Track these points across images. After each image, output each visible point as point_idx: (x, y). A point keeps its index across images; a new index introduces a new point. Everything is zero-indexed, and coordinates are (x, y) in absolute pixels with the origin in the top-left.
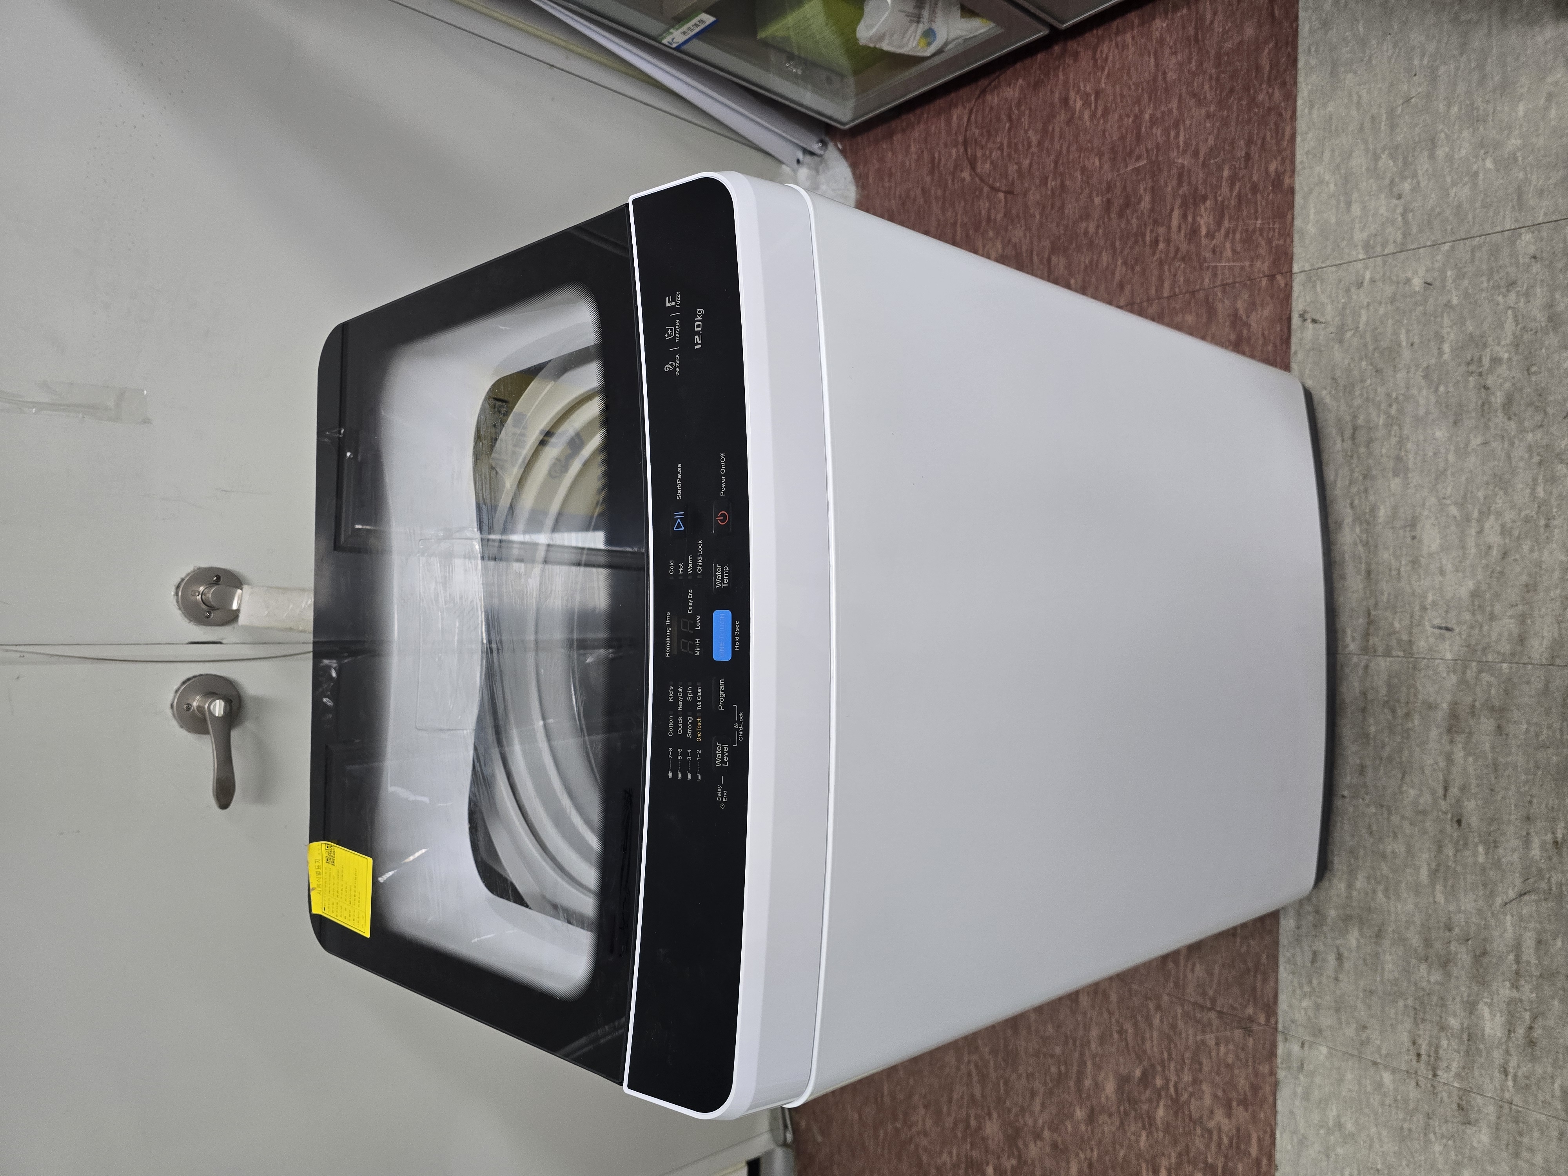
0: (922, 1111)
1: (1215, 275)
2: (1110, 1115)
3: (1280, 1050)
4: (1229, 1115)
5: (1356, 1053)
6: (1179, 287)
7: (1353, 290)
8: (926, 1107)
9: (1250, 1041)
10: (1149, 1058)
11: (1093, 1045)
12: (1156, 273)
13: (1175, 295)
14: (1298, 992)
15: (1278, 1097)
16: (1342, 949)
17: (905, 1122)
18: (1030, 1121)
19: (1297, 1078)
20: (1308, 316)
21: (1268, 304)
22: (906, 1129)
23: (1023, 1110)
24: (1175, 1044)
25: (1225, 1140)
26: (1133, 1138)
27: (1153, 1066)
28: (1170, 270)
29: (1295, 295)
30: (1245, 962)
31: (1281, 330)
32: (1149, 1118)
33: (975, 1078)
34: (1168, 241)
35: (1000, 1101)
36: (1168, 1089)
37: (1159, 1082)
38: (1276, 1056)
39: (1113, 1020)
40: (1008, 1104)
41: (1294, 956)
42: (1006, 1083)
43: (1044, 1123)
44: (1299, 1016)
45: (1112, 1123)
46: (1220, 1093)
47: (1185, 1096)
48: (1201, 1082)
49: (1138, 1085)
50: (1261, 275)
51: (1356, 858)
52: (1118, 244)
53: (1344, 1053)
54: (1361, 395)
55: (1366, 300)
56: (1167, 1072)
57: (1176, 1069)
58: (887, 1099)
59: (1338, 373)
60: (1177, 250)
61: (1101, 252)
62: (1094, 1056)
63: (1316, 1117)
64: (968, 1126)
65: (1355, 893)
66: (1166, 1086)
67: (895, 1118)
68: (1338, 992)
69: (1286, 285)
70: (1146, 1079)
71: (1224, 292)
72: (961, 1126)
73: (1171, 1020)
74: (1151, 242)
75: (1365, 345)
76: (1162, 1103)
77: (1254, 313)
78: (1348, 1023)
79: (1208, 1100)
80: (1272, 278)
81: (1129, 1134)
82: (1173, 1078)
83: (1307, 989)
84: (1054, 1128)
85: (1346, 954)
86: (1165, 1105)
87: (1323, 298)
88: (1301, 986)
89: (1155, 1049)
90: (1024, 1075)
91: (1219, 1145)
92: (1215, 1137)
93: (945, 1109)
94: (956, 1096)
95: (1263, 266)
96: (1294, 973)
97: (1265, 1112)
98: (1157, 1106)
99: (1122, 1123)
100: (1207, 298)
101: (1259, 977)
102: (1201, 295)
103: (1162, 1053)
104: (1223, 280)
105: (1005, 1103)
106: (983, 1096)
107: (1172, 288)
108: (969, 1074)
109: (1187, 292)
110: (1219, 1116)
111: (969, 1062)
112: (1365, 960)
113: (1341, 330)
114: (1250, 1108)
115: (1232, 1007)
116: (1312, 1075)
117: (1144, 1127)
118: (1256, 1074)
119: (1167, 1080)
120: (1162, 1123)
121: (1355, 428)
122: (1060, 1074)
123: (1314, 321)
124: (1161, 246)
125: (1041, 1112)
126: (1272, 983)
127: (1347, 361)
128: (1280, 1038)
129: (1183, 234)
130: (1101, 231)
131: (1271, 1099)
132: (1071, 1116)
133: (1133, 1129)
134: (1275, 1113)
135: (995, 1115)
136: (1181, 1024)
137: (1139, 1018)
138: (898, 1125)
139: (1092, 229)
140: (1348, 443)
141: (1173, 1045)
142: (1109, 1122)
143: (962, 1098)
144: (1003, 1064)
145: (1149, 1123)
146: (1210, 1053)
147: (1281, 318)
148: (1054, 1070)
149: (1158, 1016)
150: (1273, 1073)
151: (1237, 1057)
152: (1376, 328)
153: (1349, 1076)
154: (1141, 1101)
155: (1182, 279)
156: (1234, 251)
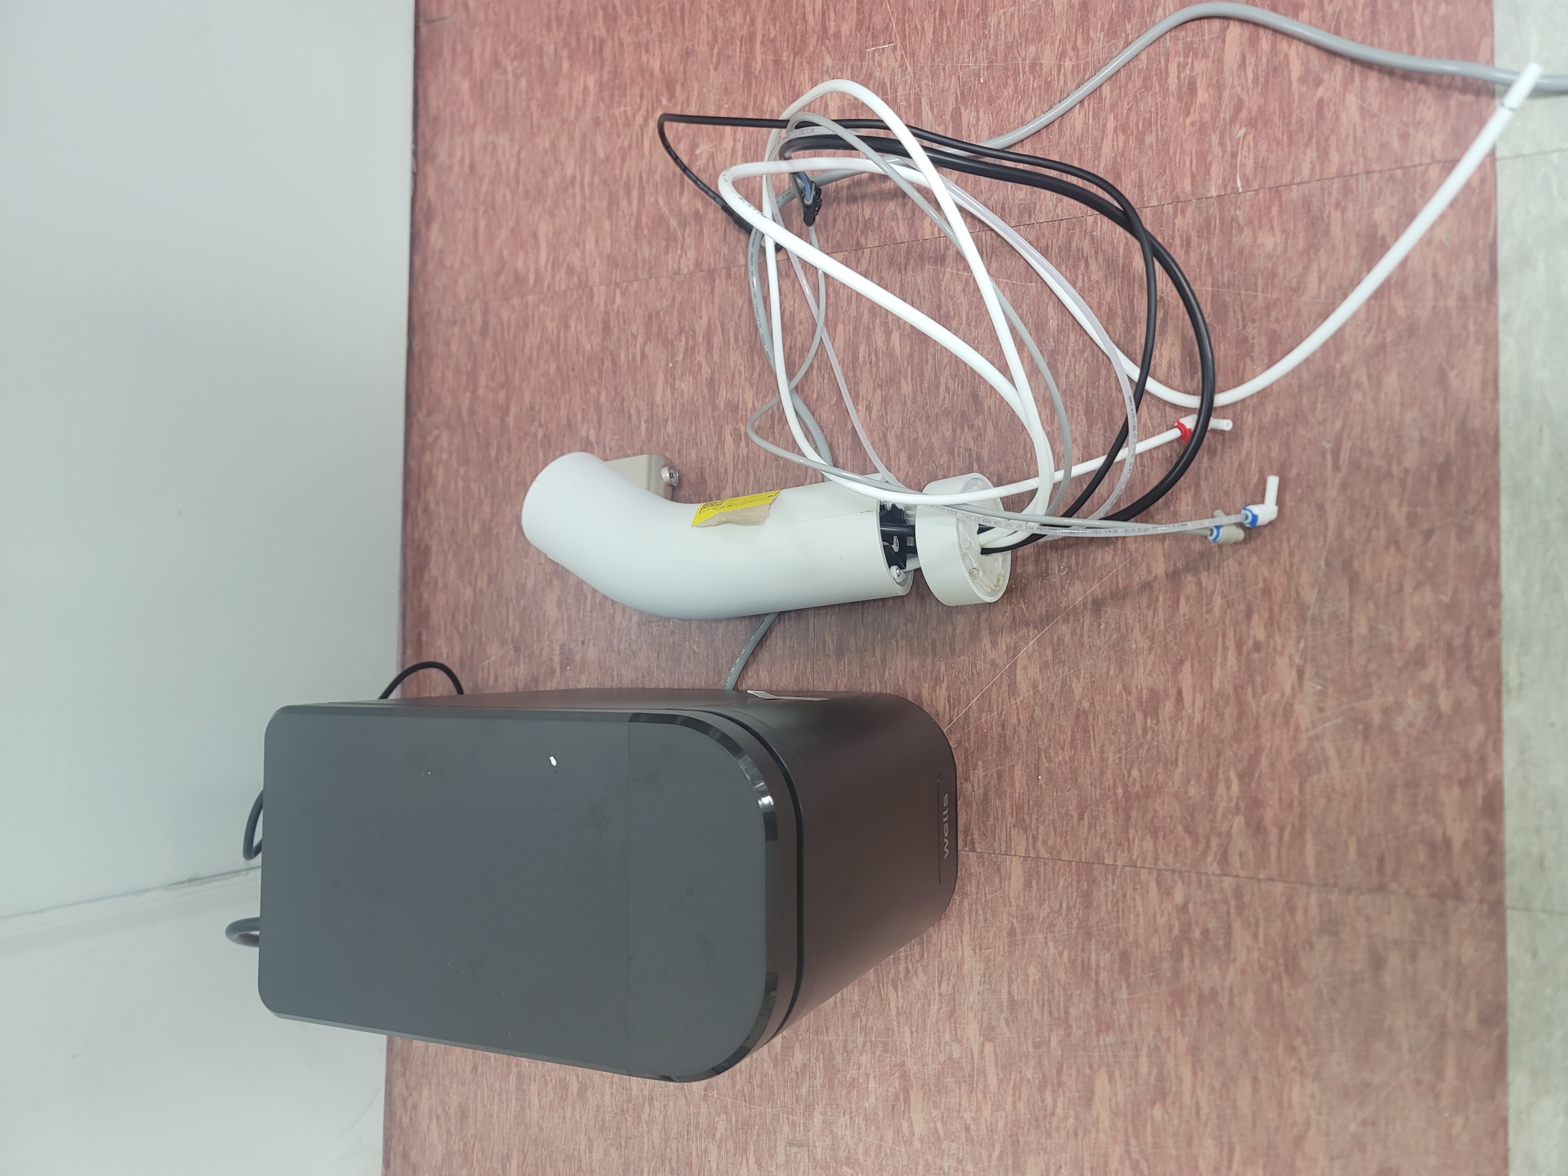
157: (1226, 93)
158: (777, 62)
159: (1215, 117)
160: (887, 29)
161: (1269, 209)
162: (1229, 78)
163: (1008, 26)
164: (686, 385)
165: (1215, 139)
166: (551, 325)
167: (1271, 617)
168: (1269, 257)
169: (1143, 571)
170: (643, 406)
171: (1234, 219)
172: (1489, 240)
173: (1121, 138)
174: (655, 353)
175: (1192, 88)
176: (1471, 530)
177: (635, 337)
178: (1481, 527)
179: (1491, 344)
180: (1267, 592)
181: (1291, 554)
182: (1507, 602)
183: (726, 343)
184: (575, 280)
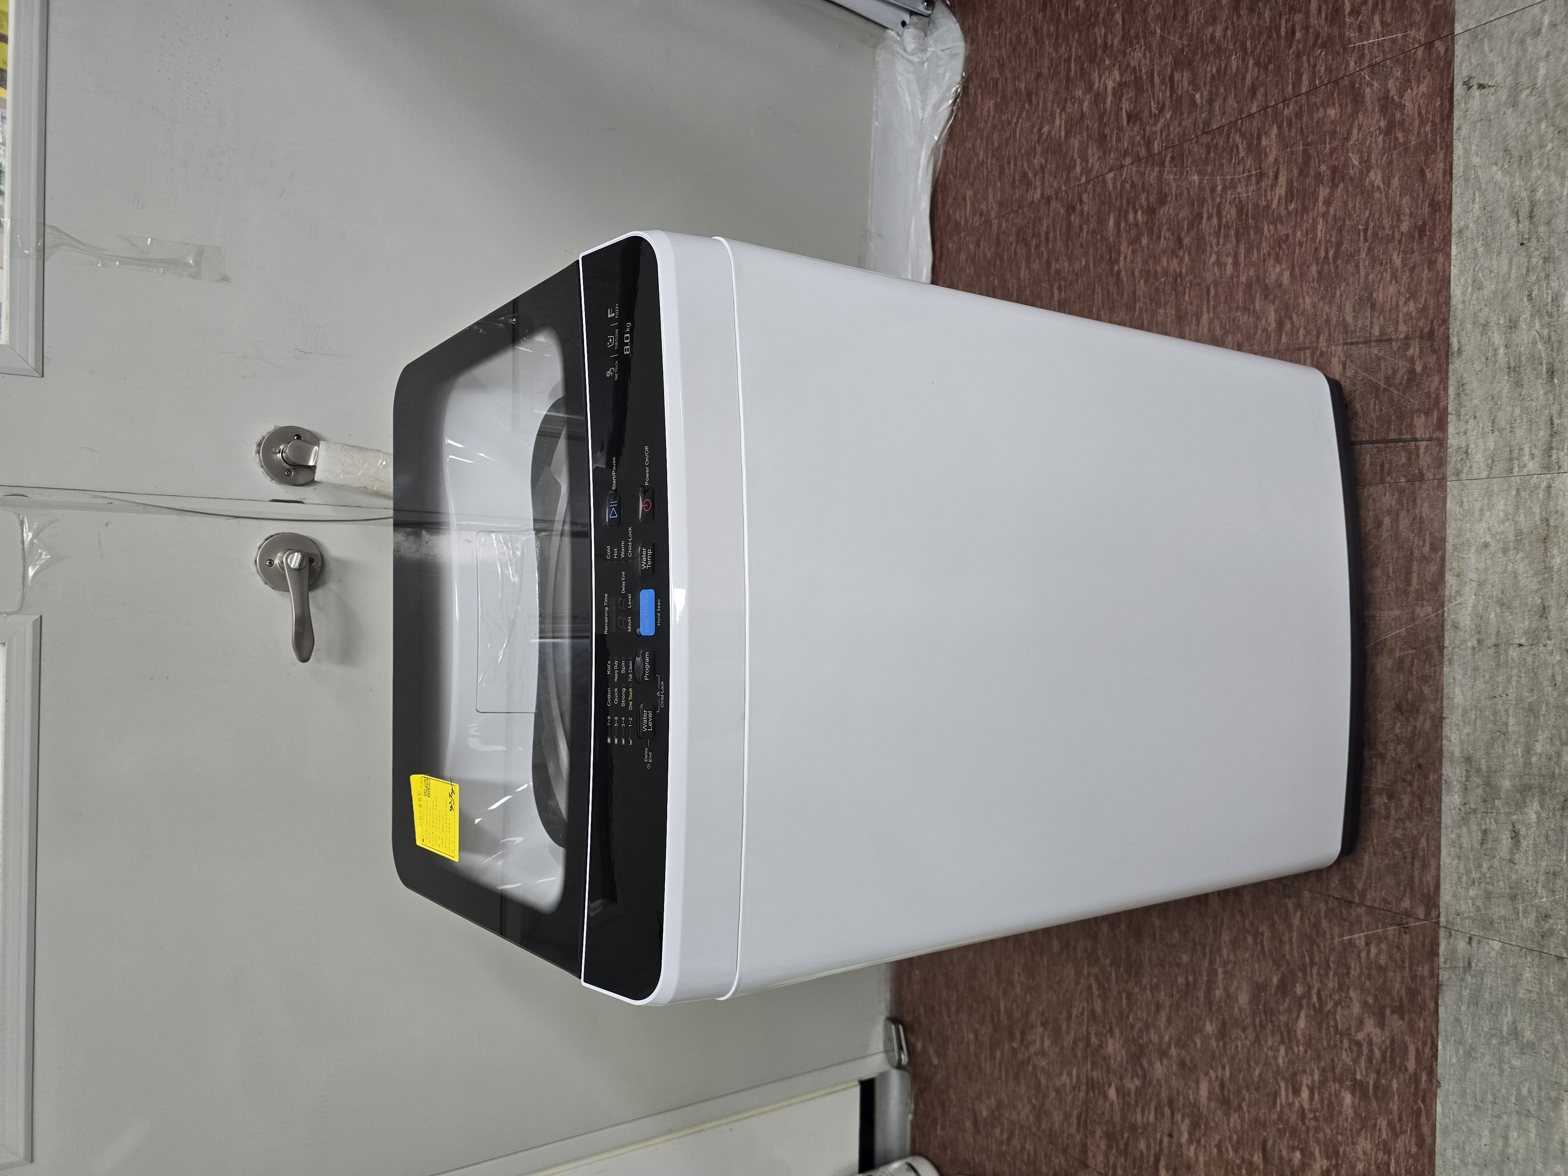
0: (1040, 1029)
1: (1362, 56)
2: (1244, 1030)
3: (1442, 948)
4: (1381, 1025)
5: (1535, 947)
6: (1320, 78)
7: (1528, 40)
8: (1044, 1024)
9: (1407, 938)
10: (1288, 964)
11: (1225, 951)
12: (1292, 67)
13: (1316, 88)
14: (1464, 879)
15: (1440, 1002)
16: (1518, 826)
17: (1022, 1040)
18: (1155, 1038)
19: (1463, 980)
20: (1474, 82)
21: (1424, 78)
22: (1023, 1048)
23: (1147, 1025)
24: (1319, 947)
25: (1377, 1054)
26: (1270, 1053)
27: (1293, 973)
28: (1308, 61)
29: (1457, 61)
30: (1401, 848)
31: (1442, 105)
32: (1289, 1031)
33: (1096, 992)
34: (1306, 28)
35: (1122, 1017)
36: (1310, 998)
37: (1299, 990)
38: (1438, 955)
39: (1247, 923)
40: (1131, 1019)
41: (1459, 836)
42: (1129, 997)
43: (1170, 1039)
44: (1466, 907)
45: (1246, 1038)
46: (1370, 1000)
47: (1330, 1006)
48: (1348, 989)
49: (1276, 994)
50: (1416, 45)
51: (1536, 717)
52: (1248, 44)
53: (1521, 948)
54: (1541, 164)
55: (1546, 50)
56: (1309, 978)
57: (1319, 975)
58: (1004, 1018)
59: (1512, 143)
60: (1317, 35)
61: (1230, 56)
62: (1225, 963)
63: (1486, 1025)
64: (1088, 1044)
65: (1534, 759)
66: (1307, 994)
67: (1012, 1037)
68: (1514, 877)
69: (1447, 50)
70: (1284, 987)
71: (1372, 73)
72: (1081, 1045)
73: (1313, 920)
74: (1286, 33)
75: (1545, 103)
76: (1303, 1013)
77: (1409, 91)
78: (1525, 912)
79: (1356, 1009)
80: (1429, 46)
81: (1265, 1050)
82: (1317, 985)
83: (1475, 875)
84: (1181, 1044)
85: (1523, 831)
86: (1307, 1016)
87: (1492, 58)
88: (1468, 872)
89: (1296, 954)
90: (1148, 986)
91: (1370, 1059)
92: (1365, 1051)
93: (1064, 1027)
94: (1075, 1012)
95: (1419, 34)
96: (1459, 858)
97: (1425, 1021)
98: (1298, 1017)
99: (1257, 1036)
100: (1352, 85)
101: (1417, 864)
102: (1346, 81)
103: (1304, 957)
104: (1371, 60)
105: (1128, 1018)
106: (1105, 1011)
107: (1312, 81)
108: (1090, 988)
109: (1329, 82)
110: (1370, 1026)
111: (1089, 974)
112: (1547, 837)
113: (1514, 91)
114: (1407, 1017)
115: (1385, 900)
116: (1481, 974)
117: (1282, 1041)
118: (1414, 977)
119: (1310, 988)
120: (1304, 1036)
121: (1533, 205)
122: (1187, 984)
123: (1481, 86)
124: (1298, 35)
125: (1167, 1027)
126: (1433, 872)
127: (1522, 127)
128: (1442, 933)
129: (1323, 16)
130: (1229, 33)
131: (1432, 1005)
132: (1201, 1030)
133: (1270, 1043)
134: (1437, 1022)
135: (1117, 1032)
136: (1324, 924)
137: (1276, 918)
138: (1015, 1045)
139: (1218, 34)
140: (1525, 225)
141: (1315, 947)
142: (1243, 1036)
143: (1082, 1014)
144: (1125, 976)
145: (1288, 1036)
146: (1359, 955)
147: (1441, 91)
148: (1181, 980)
149: (1298, 914)
150: (1434, 974)
151: (1391, 958)
152: (1558, 81)
153: (1527, 975)
154: (1279, 1012)
155: (1323, 69)
156: (1383, 23)
157: (1311, 30)
158: (1082, 69)
159: (1304, 47)
160: (1137, 36)
161: (1332, 94)
162: (1313, 21)
163: (1198, 19)
164: (1036, 266)
165: (1305, 58)
166: (972, 247)
167: (1330, 335)
168: (1332, 122)
169: (1263, 322)
170: (1015, 281)
171: (1315, 104)
172: (1449, 86)
173: (1256, 70)
174: (1021, 251)
175: (1293, 32)
176: (1435, 262)
177: (1011, 244)
178: (1441, 259)
179: (1449, 149)
180: (1328, 321)
181: (1341, 296)
182: (1454, 301)
183: (1055, 237)
184: (983, 219)
